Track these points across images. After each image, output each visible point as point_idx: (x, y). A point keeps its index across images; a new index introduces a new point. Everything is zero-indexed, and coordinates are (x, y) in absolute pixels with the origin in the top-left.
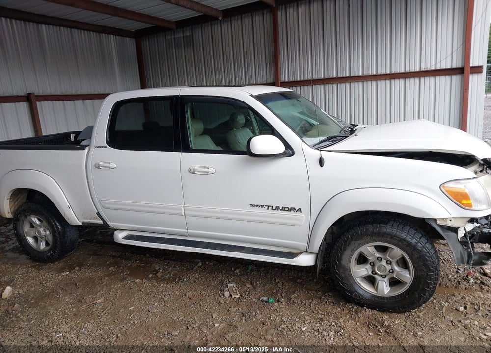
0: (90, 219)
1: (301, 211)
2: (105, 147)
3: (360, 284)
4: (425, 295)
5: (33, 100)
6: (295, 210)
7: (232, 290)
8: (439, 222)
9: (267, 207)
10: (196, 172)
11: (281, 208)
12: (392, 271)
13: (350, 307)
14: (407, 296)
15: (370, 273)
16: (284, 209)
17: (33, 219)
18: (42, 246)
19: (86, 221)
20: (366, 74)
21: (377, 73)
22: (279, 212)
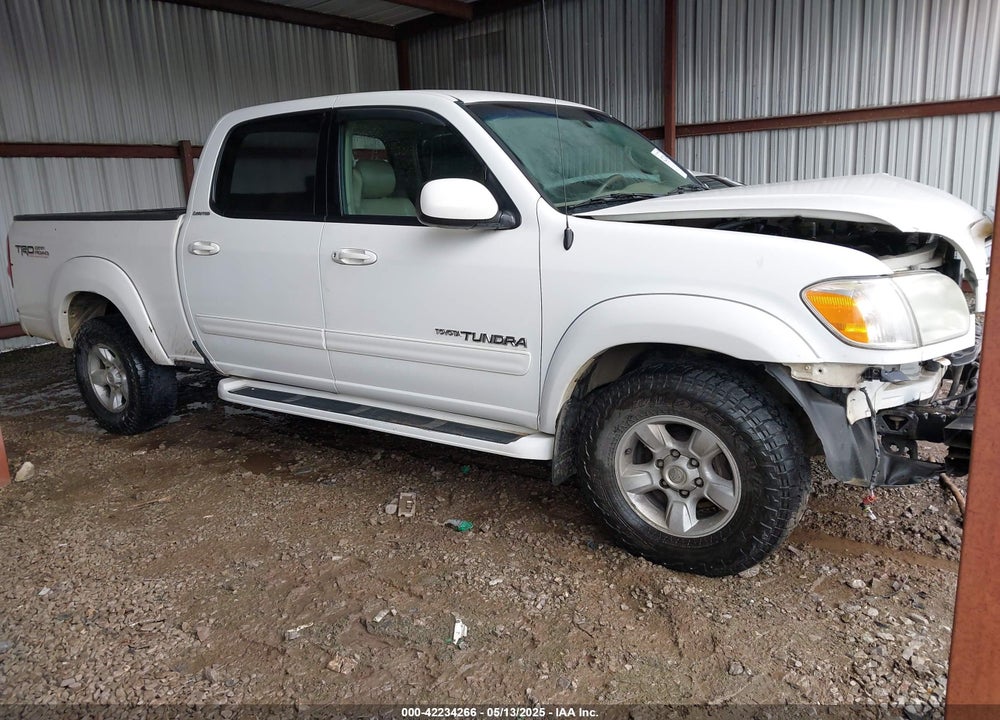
0: (185, 354)
1: (524, 344)
2: (208, 214)
3: (634, 506)
4: (760, 538)
5: (187, 154)
6: (514, 341)
7: (405, 504)
8: (795, 374)
9: (464, 335)
10: (343, 261)
11: (489, 337)
12: (700, 482)
13: (615, 554)
14: (724, 539)
15: (657, 483)
16: (494, 340)
17: (102, 351)
18: (117, 402)
19: (180, 357)
20: (865, 107)
21: (891, 103)
22: (485, 346)
